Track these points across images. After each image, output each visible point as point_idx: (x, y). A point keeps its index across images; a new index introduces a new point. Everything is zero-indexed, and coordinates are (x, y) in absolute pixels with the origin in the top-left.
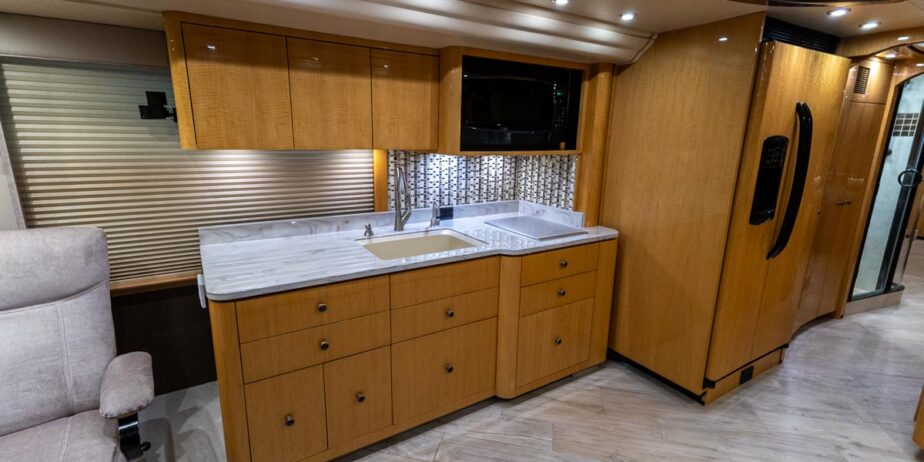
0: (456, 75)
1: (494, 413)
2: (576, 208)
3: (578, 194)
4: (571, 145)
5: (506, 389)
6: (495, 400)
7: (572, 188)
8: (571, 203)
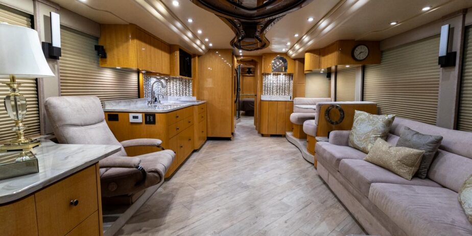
0: (177, 54)
1: (195, 154)
2: (193, 95)
3: (193, 91)
4: (190, 76)
5: (197, 147)
6: (195, 151)
7: (191, 89)
8: (191, 94)
